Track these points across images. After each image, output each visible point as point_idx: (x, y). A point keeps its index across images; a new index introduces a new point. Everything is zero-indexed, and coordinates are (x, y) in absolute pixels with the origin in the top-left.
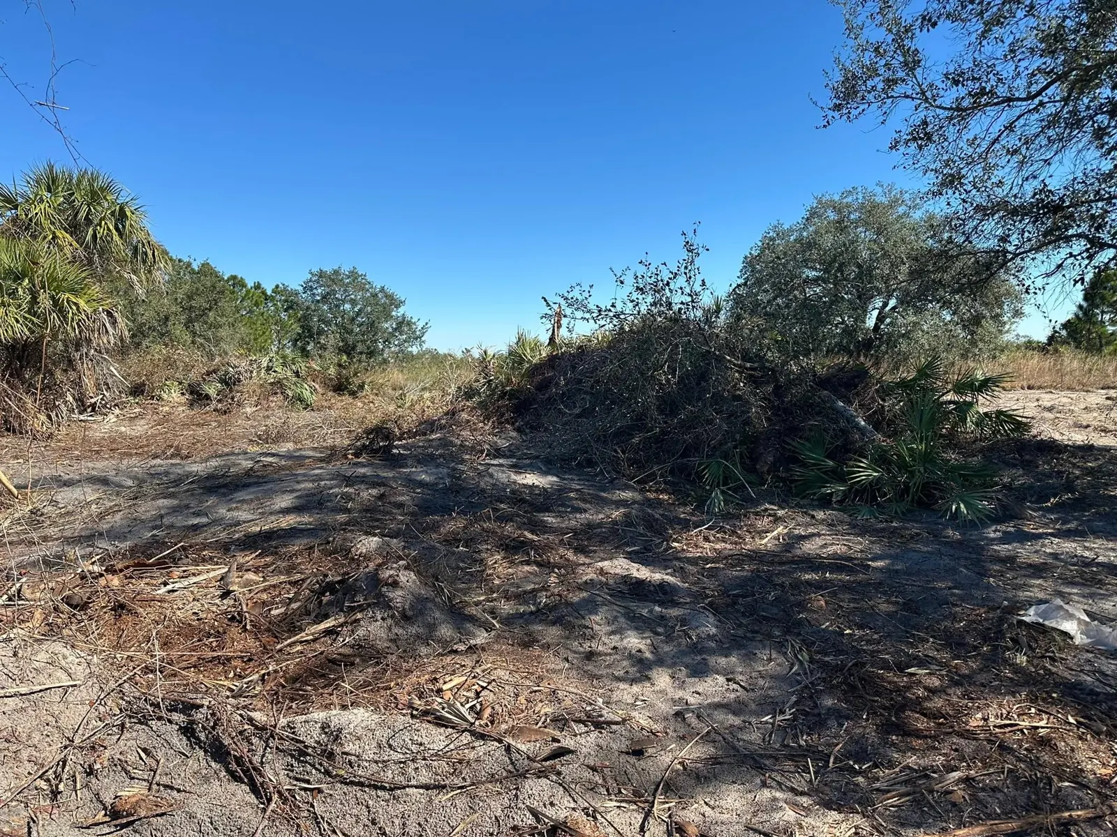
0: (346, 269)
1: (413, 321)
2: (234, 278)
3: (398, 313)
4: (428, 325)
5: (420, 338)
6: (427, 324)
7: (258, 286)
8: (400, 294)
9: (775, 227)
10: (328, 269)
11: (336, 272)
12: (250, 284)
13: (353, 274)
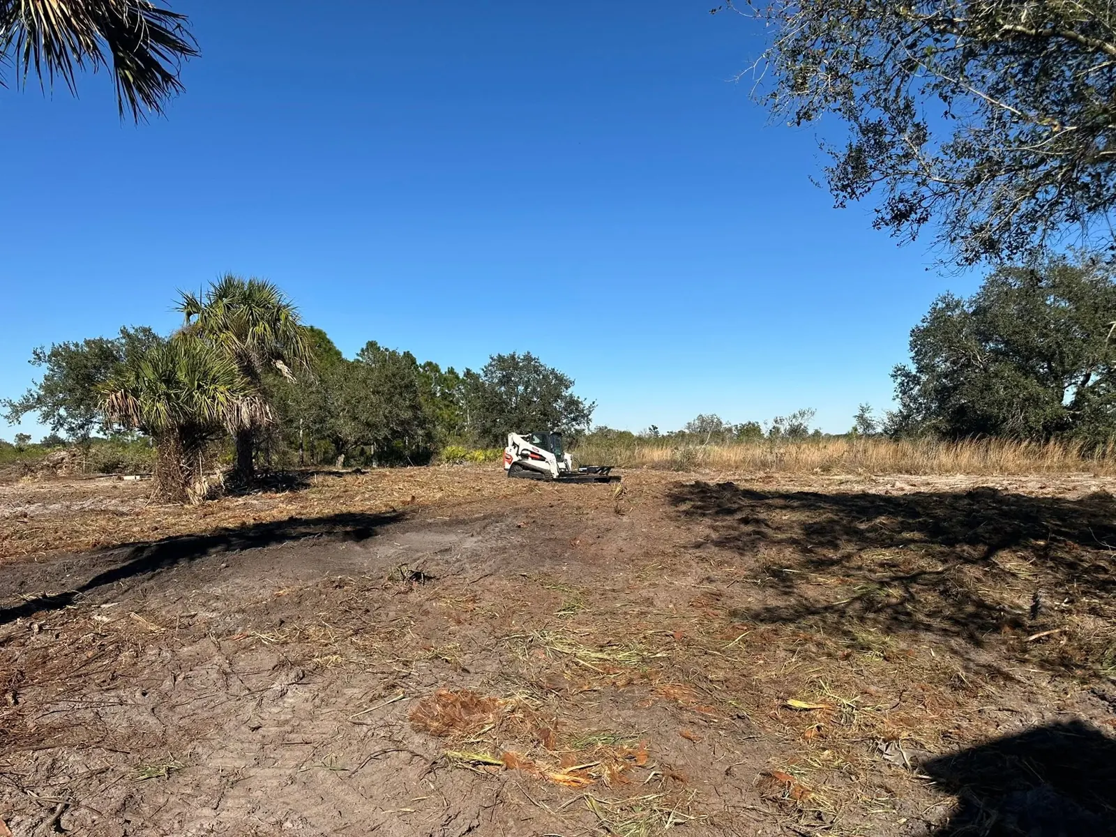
0: (520, 354)
1: (580, 400)
2: (429, 364)
3: (566, 393)
4: (596, 404)
5: (587, 416)
6: (593, 403)
7: (451, 371)
8: (569, 375)
9: (945, 298)
10: (506, 354)
11: (513, 357)
12: (444, 370)
13: (528, 358)
